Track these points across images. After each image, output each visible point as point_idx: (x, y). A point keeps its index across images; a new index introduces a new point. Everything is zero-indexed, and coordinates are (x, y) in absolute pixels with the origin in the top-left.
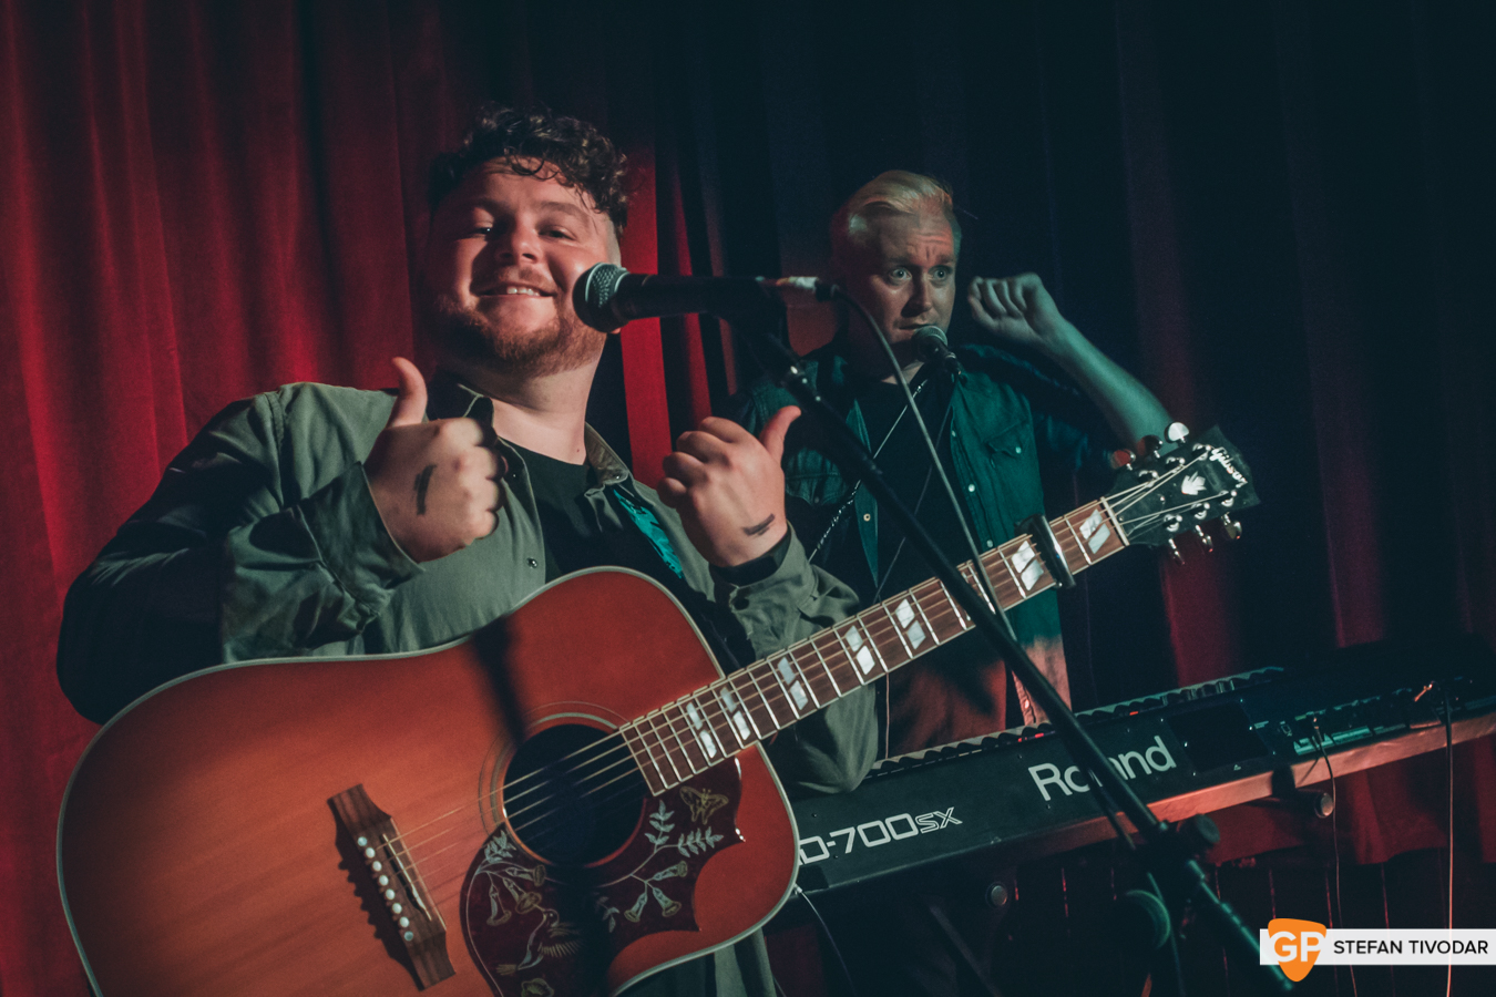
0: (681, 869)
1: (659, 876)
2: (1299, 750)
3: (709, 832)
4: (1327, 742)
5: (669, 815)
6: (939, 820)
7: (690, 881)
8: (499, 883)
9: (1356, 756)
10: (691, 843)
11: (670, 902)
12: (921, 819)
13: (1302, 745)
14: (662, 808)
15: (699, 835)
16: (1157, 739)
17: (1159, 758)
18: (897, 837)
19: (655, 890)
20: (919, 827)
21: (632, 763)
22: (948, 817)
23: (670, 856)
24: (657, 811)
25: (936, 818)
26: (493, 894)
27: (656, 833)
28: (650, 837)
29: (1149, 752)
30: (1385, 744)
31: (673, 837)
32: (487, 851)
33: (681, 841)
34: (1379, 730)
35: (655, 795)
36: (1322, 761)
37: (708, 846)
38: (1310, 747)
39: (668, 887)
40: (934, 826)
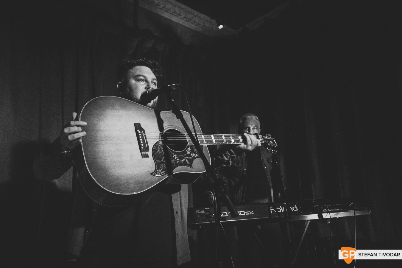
0: (191, 158)
1: (187, 157)
2: (324, 211)
3: (197, 154)
4: (330, 210)
5: (190, 149)
6: (250, 213)
7: (193, 160)
8: (160, 147)
9: (336, 214)
10: (193, 155)
11: (188, 162)
12: (246, 212)
13: (325, 210)
14: (190, 148)
15: (195, 154)
16: (295, 205)
17: (295, 209)
18: (241, 215)
19: (186, 159)
20: (246, 214)
21: (186, 138)
22: (252, 213)
23: (189, 155)
24: (189, 148)
25: (249, 212)
26: (158, 149)
27: (188, 151)
28: (187, 151)
29: (293, 208)
30: (343, 213)
31: (191, 153)
32: (159, 142)
33: (192, 154)
34: (341, 210)
35: (189, 145)
36: (329, 214)
37: (196, 157)
38: (326, 211)
39: (189, 160)
40: (248, 214)
